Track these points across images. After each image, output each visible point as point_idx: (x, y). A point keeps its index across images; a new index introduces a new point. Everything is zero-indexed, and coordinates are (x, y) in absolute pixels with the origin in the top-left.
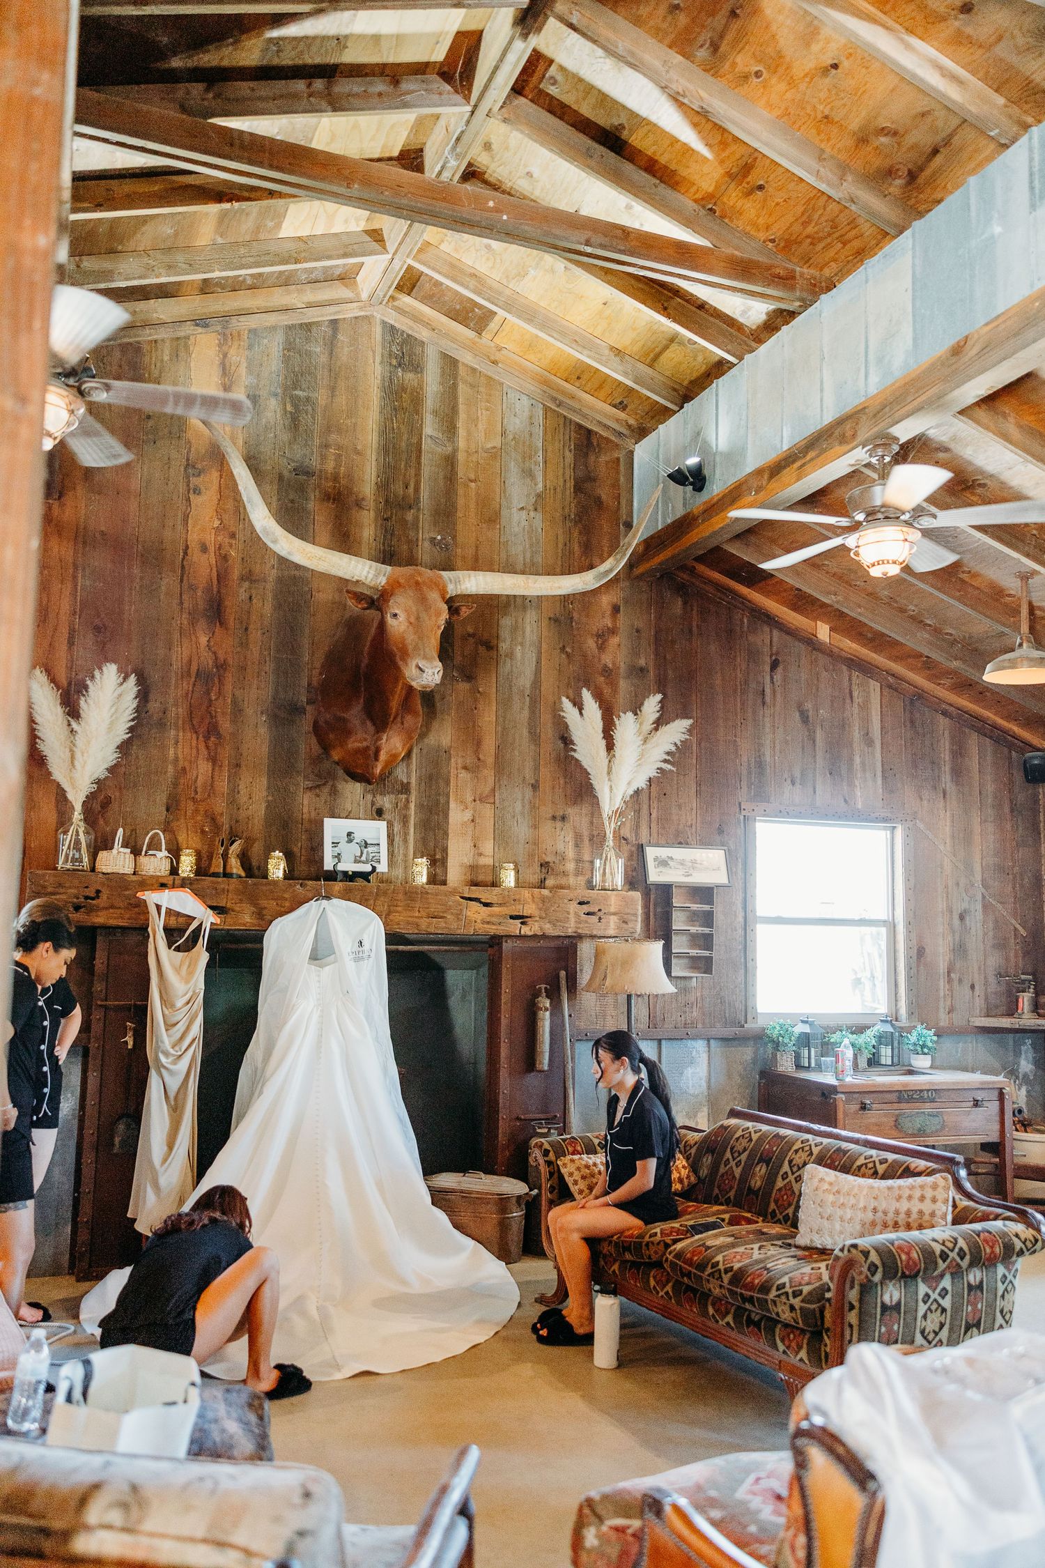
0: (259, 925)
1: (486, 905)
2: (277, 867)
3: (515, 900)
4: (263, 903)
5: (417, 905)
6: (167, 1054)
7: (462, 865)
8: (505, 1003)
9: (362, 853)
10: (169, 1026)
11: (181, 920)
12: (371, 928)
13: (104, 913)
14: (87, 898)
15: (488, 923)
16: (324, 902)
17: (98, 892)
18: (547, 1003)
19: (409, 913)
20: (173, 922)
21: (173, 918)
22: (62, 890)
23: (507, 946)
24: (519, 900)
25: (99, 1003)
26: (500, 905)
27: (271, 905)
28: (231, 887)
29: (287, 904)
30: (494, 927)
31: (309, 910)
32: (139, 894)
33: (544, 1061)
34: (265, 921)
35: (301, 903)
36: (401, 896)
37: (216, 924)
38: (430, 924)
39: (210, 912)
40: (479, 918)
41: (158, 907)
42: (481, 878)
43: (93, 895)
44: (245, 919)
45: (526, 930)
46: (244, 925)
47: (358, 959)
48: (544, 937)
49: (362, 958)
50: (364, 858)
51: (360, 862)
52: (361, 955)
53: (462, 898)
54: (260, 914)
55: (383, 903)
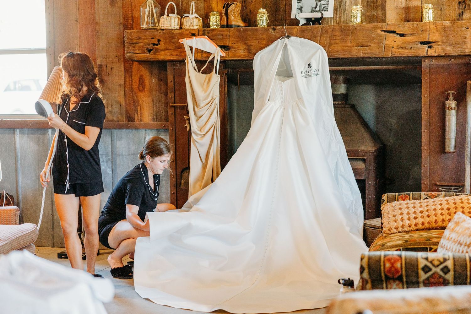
0: (248, 56)
1: (402, 35)
2: (263, 19)
3: (422, 31)
4: (250, 42)
5: (349, 38)
6: (196, 134)
7: (397, 8)
8: (424, 105)
9: (317, 5)
10: (199, 118)
11: (204, 55)
12: (317, 55)
13: (163, 53)
14: (154, 44)
15: (402, 48)
16: (286, 39)
17: (159, 40)
18: (453, 104)
19: (344, 44)
20: (200, 57)
21: (199, 54)
22: (140, 41)
23: (425, 64)
24: (426, 31)
25: (171, 104)
26: (412, 34)
27: (254, 43)
28: (231, 34)
29: (264, 42)
30: (407, 51)
31: (277, 45)
32: (180, 41)
33: (451, 145)
34: (252, 53)
35: (273, 41)
36: (338, 33)
37: (223, 57)
38: (359, 50)
39: (219, 49)
40: (395, 45)
41: (191, 48)
42: (412, 16)
43: (156, 43)
44: (241, 53)
45: (431, 52)
46: (240, 56)
47: (308, 75)
48: (445, 57)
49: (311, 75)
50: (317, 9)
51: (315, 11)
52: (310, 73)
53: (382, 31)
54: (249, 50)
55: (326, 39)
